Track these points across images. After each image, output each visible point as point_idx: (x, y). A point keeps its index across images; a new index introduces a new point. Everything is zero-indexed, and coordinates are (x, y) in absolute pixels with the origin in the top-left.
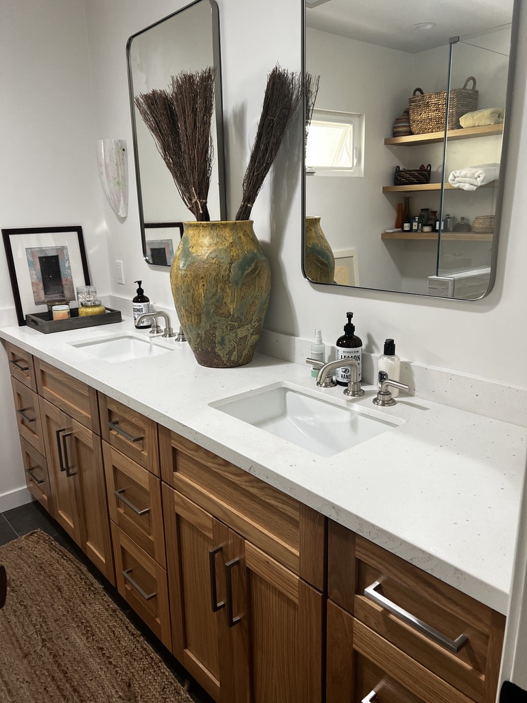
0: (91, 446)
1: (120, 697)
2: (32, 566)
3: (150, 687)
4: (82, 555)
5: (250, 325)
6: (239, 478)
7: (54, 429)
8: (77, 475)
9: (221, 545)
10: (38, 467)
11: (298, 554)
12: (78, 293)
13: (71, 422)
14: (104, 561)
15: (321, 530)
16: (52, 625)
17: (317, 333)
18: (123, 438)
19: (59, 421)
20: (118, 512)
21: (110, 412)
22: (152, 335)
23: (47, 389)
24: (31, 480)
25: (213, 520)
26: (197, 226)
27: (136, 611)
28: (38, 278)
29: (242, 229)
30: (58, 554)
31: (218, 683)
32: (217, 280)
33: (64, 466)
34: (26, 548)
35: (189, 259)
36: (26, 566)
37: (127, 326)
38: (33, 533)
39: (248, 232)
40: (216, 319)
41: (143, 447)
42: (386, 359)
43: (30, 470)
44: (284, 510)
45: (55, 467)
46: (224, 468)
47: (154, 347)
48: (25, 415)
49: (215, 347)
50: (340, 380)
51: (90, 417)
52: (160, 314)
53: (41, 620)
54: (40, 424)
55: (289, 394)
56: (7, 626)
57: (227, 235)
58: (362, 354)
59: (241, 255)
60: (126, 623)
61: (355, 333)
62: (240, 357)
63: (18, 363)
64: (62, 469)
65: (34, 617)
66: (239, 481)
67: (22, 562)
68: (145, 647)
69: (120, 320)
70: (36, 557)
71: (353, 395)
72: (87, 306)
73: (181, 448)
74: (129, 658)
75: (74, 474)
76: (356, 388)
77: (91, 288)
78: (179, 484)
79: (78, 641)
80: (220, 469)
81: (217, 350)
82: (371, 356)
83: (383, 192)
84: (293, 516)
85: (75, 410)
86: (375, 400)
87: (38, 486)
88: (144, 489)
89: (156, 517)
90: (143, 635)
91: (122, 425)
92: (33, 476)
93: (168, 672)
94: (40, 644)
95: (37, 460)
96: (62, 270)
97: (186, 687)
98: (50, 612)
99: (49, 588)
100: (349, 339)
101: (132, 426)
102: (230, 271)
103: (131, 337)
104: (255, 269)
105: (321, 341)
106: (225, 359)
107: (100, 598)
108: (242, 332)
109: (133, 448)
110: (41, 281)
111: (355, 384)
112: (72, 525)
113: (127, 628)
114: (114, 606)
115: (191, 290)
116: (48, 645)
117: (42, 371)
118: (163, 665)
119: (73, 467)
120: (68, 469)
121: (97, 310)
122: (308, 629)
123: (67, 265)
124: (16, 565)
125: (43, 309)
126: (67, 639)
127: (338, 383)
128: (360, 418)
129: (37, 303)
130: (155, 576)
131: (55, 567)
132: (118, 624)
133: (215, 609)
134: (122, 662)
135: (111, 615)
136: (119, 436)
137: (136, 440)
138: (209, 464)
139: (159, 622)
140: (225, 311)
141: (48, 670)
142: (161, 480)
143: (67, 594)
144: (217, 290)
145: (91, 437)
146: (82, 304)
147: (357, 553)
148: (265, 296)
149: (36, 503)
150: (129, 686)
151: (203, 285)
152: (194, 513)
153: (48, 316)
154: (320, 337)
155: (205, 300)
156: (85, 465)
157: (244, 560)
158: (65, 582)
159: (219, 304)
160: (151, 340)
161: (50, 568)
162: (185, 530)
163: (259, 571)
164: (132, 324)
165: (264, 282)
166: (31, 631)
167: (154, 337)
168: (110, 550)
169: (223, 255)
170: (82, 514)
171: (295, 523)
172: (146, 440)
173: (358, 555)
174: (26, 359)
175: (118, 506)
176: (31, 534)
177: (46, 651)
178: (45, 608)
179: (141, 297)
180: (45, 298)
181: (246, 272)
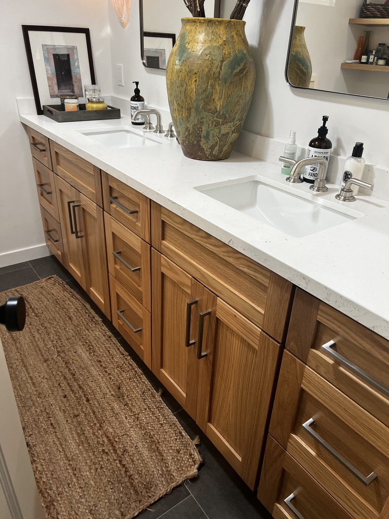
0: (95, 216)
1: (112, 395)
2: (50, 300)
3: (134, 390)
4: (86, 296)
5: (232, 123)
6: (218, 249)
7: (66, 201)
8: (84, 238)
9: (197, 299)
10: (54, 230)
11: (263, 312)
12: (85, 90)
13: (79, 195)
14: (103, 302)
15: (287, 296)
16: (65, 342)
17: (292, 135)
18: (121, 211)
19: (70, 195)
20: (115, 268)
21: (111, 188)
22: (145, 130)
23: (60, 168)
24: (49, 240)
25: (192, 280)
26: (194, 21)
27: (126, 339)
28: (52, 73)
29: (235, 28)
30: (69, 294)
31: (184, 395)
32: (208, 77)
33: (74, 230)
34: (46, 288)
35: (185, 55)
36: (46, 300)
37: (125, 121)
38: (51, 278)
39: (241, 32)
40: (204, 114)
41: (137, 219)
42: (353, 161)
43: (48, 232)
44: (256, 277)
45: (66, 230)
46: (206, 240)
47: (147, 141)
48: (43, 188)
49: (201, 141)
50: (307, 177)
51: (94, 192)
52: (153, 111)
53: (57, 338)
54: (56, 196)
55: (260, 187)
56: (33, 339)
57: (222, 33)
58: (330, 156)
59: (232, 54)
60: (118, 346)
61: (328, 136)
62: (220, 151)
63: (38, 146)
64: (73, 233)
65: (52, 335)
66: (217, 251)
67: (43, 297)
68: (131, 363)
69: (118, 117)
70: (53, 294)
71: (318, 190)
72: (92, 102)
73: (169, 222)
74: (119, 370)
75: (82, 237)
76: (321, 184)
77: (96, 87)
78: (166, 250)
79: (83, 354)
80: (201, 241)
81: (201, 143)
82: (337, 158)
83: (349, 23)
84: (263, 283)
85: (83, 186)
86: (338, 196)
87: (54, 244)
88: (137, 252)
89: (145, 274)
90: (130, 355)
91: (121, 200)
92: (50, 236)
93: (147, 382)
94: (56, 354)
95: (53, 225)
96: (72, 68)
97: (160, 393)
98: (63, 333)
99: (62, 317)
100: (321, 141)
101: (129, 201)
102: (221, 69)
103: (128, 131)
104: (243, 69)
105: (294, 141)
106: (207, 153)
107: (100, 327)
108: (225, 129)
109: (128, 219)
110: (55, 77)
111: (321, 181)
112: (80, 275)
113: (118, 349)
114: (109, 333)
115: (185, 85)
116: (62, 355)
117: (56, 153)
118: (144, 377)
119: (80, 231)
120: (77, 232)
121: (100, 106)
122: (264, 369)
123: (76, 64)
124: (39, 298)
125: (57, 101)
126: (75, 352)
127: (305, 180)
128: (322, 210)
129: (52, 96)
130: (142, 317)
131: (67, 303)
132: (112, 346)
133: (188, 344)
134: (114, 372)
135: (107, 340)
136: (118, 209)
137: (132, 213)
138: (193, 236)
139: (143, 348)
140: (212, 107)
141: (61, 372)
142: (151, 246)
143: (76, 322)
144: (207, 86)
145: (95, 209)
146: (88, 100)
147: (318, 316)
148: (248, 97)
149: (53, 257)
150: (119, 388)
151: (196, 81)
152: (176, 273)
153: (62, 107)
154: (294, 138)
155: (196, 95)
156: (89, 231)
157: (215, 312)
158: (74, 314)
159: (208, 99)
160: (144, 134)
161: (63, 303)
162: (168, 286)
163: (227, 321)
164: (130, 120)
165: (249, 83)
166: (50, 345)
167: (147, 132)
168: (108, 295)
169: (216, 52)
170: (87, 267)
171: (264, 288)
172: (140, 214)
173: (319, 318)
174: (44, 143)
175: (116, 263)
176: (49, 278)
177: (60, 359)
178: (59, 330)
179: (137, 97)
180: (59, 92)
181: (235, 71)
